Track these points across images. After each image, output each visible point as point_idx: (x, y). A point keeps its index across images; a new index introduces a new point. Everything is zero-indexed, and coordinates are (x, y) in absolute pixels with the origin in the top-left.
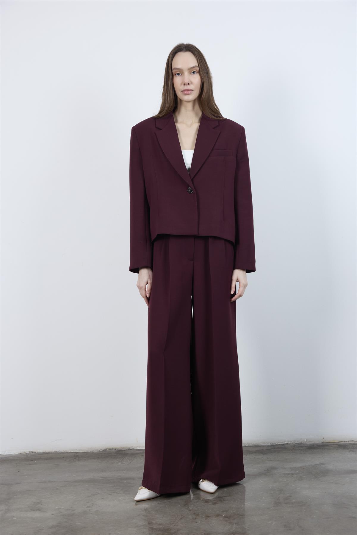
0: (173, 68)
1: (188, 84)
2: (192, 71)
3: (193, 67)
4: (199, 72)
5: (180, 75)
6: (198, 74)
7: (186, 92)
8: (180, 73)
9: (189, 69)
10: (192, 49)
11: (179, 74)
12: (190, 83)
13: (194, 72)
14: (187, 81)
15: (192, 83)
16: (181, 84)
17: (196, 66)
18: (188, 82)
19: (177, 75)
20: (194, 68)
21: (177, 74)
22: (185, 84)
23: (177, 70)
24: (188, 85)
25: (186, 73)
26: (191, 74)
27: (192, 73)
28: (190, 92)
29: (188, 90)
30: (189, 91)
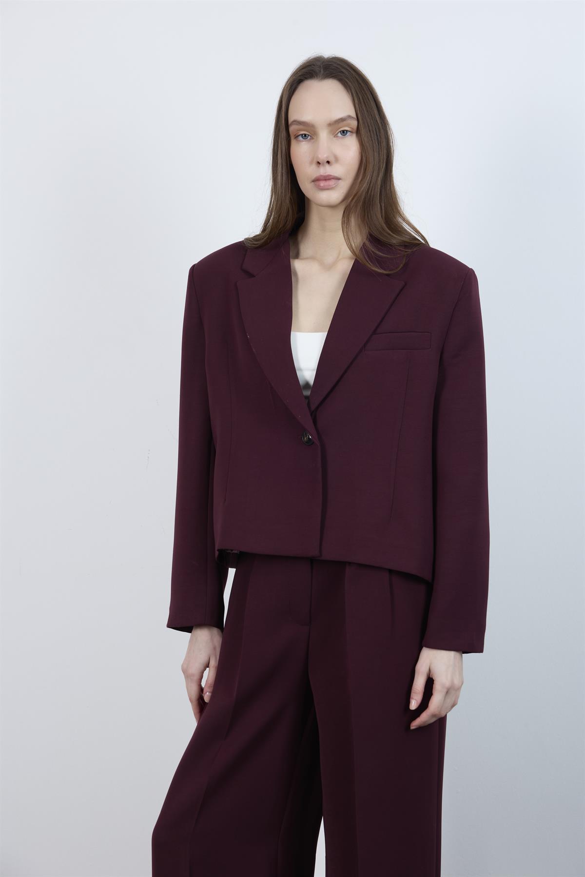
0: (291, 119)
1: (328, 162)
2: (338, 128)
3: (342, 120)
4: (358, 132)
5: (309, 137)
6: (354, 135)
7: (322, 184)
8: (309, 133)
9: (330, 125)
10: (343, 73)
11: (305, 135)
12: (331, 159)
13: (343, 131)
14: (325, 156)
15: (337, 159)
16: (311, 163)
17: (349, 117)
18: (327, 157)
19: (300, 138)
20: (345, 122)
21: (302, 135)
22: (319, 163)
23: (301, 127)
24: (327, 165)
25: (324, 135)
26: (336, 136)
27: (339, 135)
28: (332, 183)
29: (327, 178)
30: (329, 179)
